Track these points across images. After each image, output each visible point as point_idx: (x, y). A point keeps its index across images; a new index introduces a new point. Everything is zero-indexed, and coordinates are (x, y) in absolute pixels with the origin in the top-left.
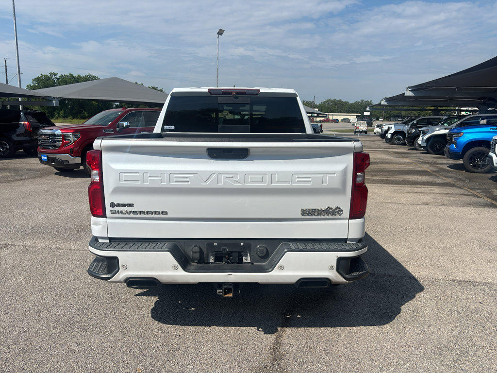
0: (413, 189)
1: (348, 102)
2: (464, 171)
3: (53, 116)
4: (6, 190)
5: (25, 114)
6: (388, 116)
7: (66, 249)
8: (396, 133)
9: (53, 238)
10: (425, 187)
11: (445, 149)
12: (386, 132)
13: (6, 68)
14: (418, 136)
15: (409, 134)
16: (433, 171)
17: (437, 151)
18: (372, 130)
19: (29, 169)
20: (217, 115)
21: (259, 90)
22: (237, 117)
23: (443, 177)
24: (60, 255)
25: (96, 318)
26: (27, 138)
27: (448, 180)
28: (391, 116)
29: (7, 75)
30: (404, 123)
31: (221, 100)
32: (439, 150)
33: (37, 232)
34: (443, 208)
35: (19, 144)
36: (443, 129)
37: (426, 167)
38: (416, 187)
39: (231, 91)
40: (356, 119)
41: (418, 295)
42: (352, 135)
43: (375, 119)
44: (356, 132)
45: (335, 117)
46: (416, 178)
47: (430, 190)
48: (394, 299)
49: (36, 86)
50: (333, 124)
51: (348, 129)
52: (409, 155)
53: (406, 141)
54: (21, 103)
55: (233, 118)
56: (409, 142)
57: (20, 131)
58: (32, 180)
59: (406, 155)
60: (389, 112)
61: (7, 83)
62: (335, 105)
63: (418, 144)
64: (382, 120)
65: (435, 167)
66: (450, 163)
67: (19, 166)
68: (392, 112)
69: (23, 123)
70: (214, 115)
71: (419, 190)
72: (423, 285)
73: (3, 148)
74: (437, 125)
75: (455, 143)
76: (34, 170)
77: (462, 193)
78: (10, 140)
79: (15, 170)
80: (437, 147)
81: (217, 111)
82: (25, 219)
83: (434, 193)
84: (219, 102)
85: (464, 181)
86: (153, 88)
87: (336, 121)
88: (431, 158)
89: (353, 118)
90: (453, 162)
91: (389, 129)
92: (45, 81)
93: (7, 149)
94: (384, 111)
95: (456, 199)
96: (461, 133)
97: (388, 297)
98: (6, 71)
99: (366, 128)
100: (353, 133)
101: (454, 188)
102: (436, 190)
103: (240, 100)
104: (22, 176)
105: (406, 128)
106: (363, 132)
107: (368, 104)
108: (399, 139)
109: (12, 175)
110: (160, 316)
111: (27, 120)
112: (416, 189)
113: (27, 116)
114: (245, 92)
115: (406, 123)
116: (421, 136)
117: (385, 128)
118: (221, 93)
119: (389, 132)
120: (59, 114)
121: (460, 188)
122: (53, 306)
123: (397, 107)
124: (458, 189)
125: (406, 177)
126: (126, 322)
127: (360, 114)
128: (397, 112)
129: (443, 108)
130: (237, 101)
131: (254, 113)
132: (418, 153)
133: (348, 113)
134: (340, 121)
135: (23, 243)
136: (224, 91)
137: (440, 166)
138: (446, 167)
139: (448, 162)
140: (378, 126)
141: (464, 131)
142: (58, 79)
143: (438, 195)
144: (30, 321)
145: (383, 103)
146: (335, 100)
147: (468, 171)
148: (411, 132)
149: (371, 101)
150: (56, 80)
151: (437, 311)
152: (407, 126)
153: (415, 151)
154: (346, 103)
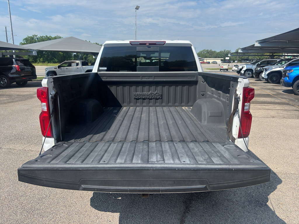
0: (262, 106)
1: (216, 51)
2: (293, 94)
3: (36, 62)
4: (2, 109)
5: (16, 60)
6: (240, 59)
7: (35, 151)
8: (247, 70)
9: (28, 143)
10: (270, 106)
11: (281, 80)
12: (241, 70)
13: (6, 32)
14: (262, 72)
15: (256, 71)
16: (274, 95)
17: (274, 81)
18: (231, 69)
19: (18, 95)
20: (136, 59)
21: (165, 42)
22: (147, 61)
23: (280, 99)
24: (31, 156)
25: (51, 206)
26: (17, 76)
27: (284, 101)
28: (242, 60)
29: (7, 37)
30: (252, 64)
31: (138, 49)
32: (276, 81)
33: (17, 139)
34: (285, 120)
35: (13, 79)
36: (278, 67)
37: (268, 92)
38: (264, 105)
39: (146, 42)
40: (221, 62)
41: (279, 186)
42: (219, 72)
43: (232, 62)
44: (221, 69)
45: (208, 61)
46: (263, 100)
47: (274, 107)
48: (262, 190)
49: (25, 43)
50: (207, 65)
51: (216, 68)
52: (256, 84)
53: (254, 75)
54: (14, 53)
55: (145, 62)
56: (256, 76)
57: (13, 71)
58: (19, 102)
59: (255, 84)
60: (241, 57)
61: (7, 41)
62: (208, 53)
63: (262, 77)
64: (237, 62)
65: (274, 92)
66: (283, 89)
67: (12, 93)
68: (243, 57)
69: (15, 66)
70: (134, 60)
71: (267, 107)
72: (281, 178)
73: (3, 82)
74: (274, 65)
75: (288, 77)
76: (21, 95)
77: (295, 109)
78: (7, 77)
79: (10, 96)
80: (274, 79)
81: (136, 57)
82: (11, 129)
83: (277, 109)
84: (137, 51)
85: (294, 101)
86: (96, 44)
87: (209, 63)
88: (270, 86)
89: (219, 61)
90: (285, 89)
91: (242, 68)
92: (30, 40)
93: (5, 82)
94: (238, 57)
95: (292, 113)
96: (292, 70)
97: (257, 188)
98: (6, 34)
99: (227, 67)
100: (219, 71)
101: (289, 106)
102: (278, 107)
103: (152, 49)
104: (13, 100)
105: (254, 67)
106: (226, 70)
107: (228, 52)
108: (249, 74)
109: (7, 99)
110: (96, 205)
111: (17, 64)
112: (264, 107)
113: (17, 61)
114: (156, 43)
115: (254, 64)
116: (264, 72)
117: (240, 67)
118: (139, 44)
119: (243, 70)
120: (40, 60)
121: (293, 106)
122: (22, 196)
123: (246, 54)
124: (292, 106)
125: (257, 99)
126: (72, 209)
127: (223, 59)
128: (246, 57)
129: (276, 54)
130: (150, 49)
131: (161, 58)
132: (262, 83)
133: (216, 58)
134: (211, 63)
135: (7, 147)
136: (141, 42)
137: (277, 91)
138: (281, 92)
139: (282, 88)
140: (235, 66)
141: (294, 69)
142: (38, 39)
143: (279, 111)
144: (4, 208)
145: (240, 51)
146: (208, 50)
147: (295, 94)
148: (257, 69)
149: (230, 51)
150: (37, 39)
151: (294, 199)
152: (254, 66)
153: (259, 82)
154: (214, 52)
